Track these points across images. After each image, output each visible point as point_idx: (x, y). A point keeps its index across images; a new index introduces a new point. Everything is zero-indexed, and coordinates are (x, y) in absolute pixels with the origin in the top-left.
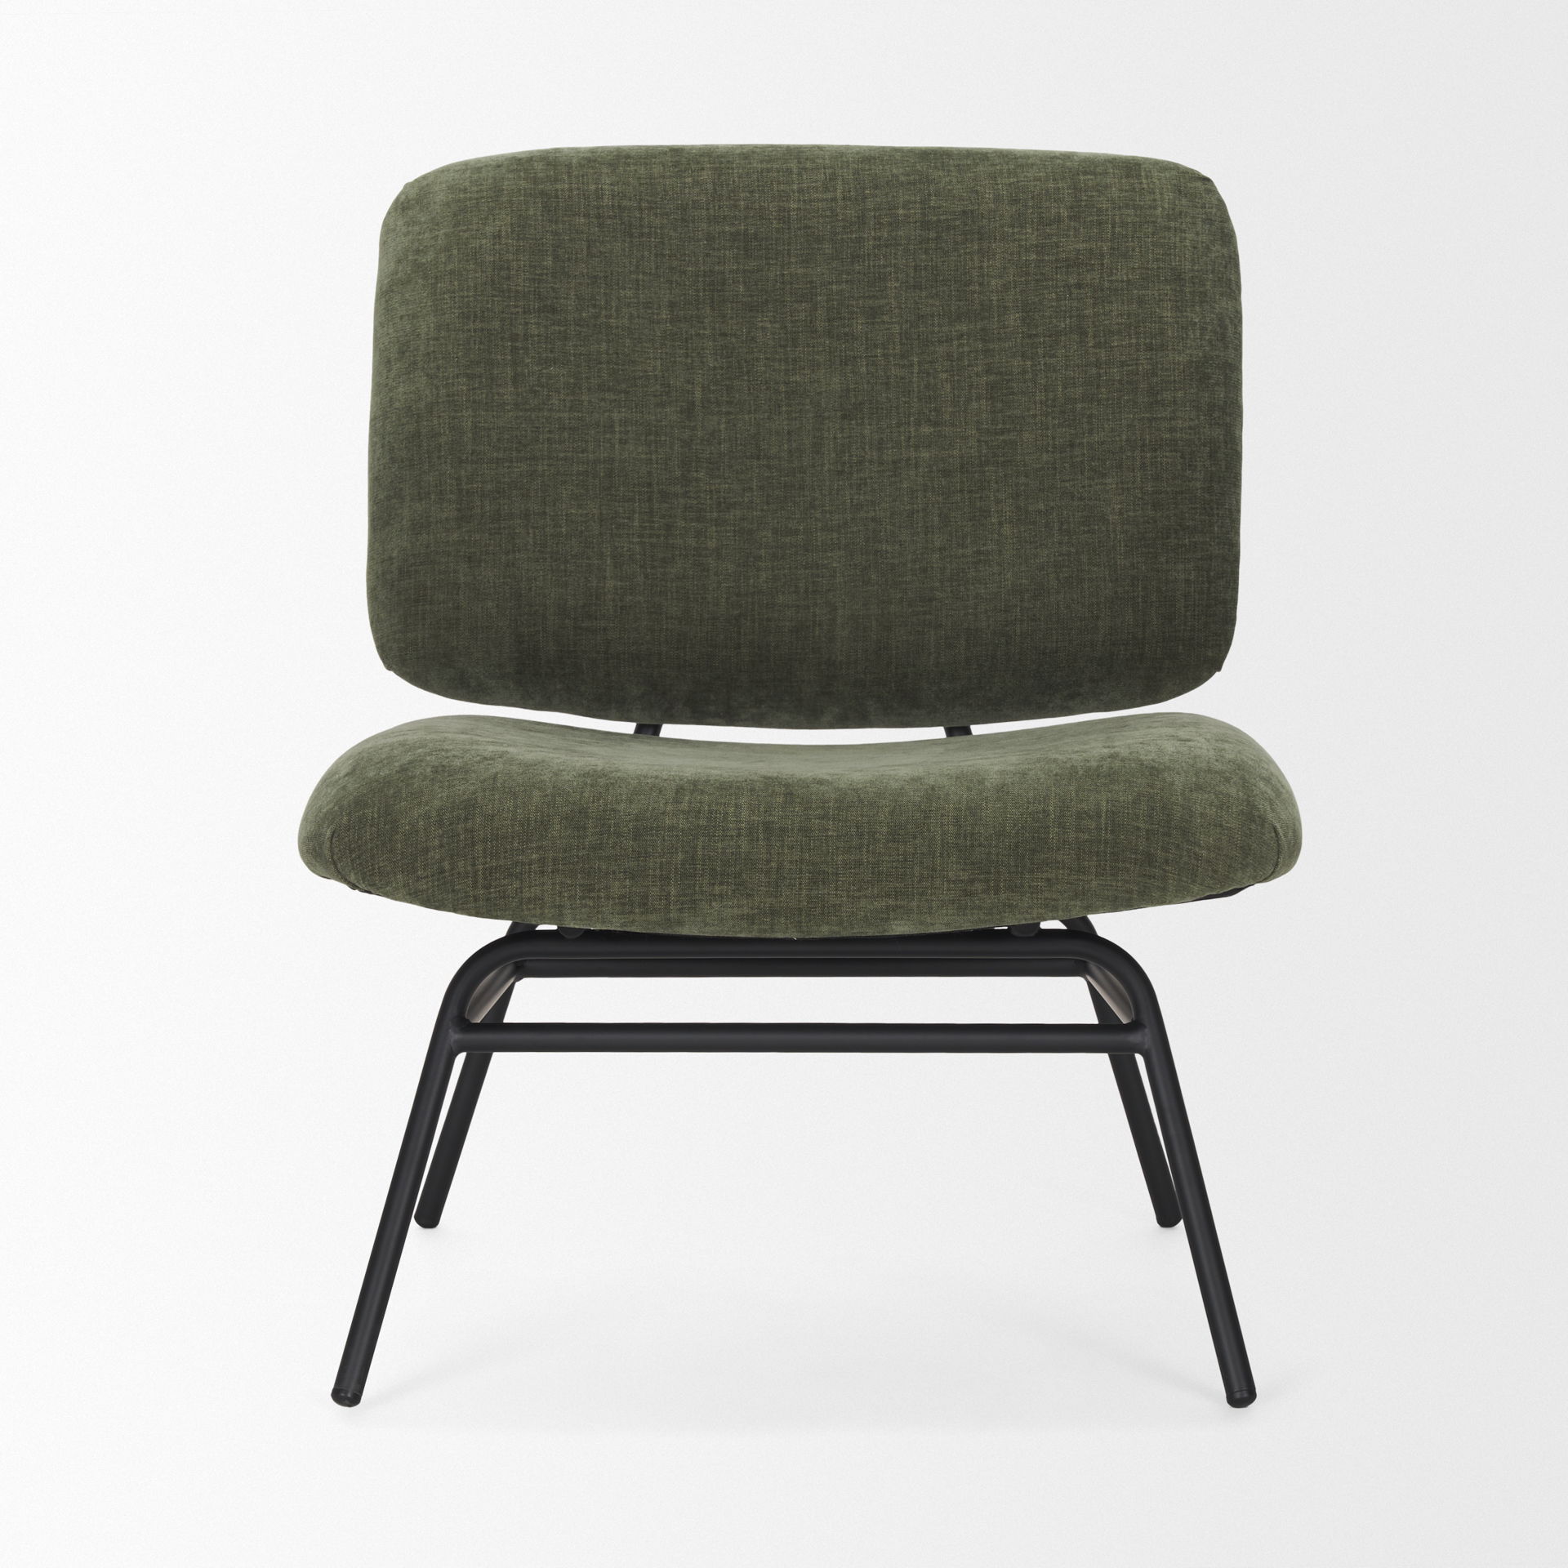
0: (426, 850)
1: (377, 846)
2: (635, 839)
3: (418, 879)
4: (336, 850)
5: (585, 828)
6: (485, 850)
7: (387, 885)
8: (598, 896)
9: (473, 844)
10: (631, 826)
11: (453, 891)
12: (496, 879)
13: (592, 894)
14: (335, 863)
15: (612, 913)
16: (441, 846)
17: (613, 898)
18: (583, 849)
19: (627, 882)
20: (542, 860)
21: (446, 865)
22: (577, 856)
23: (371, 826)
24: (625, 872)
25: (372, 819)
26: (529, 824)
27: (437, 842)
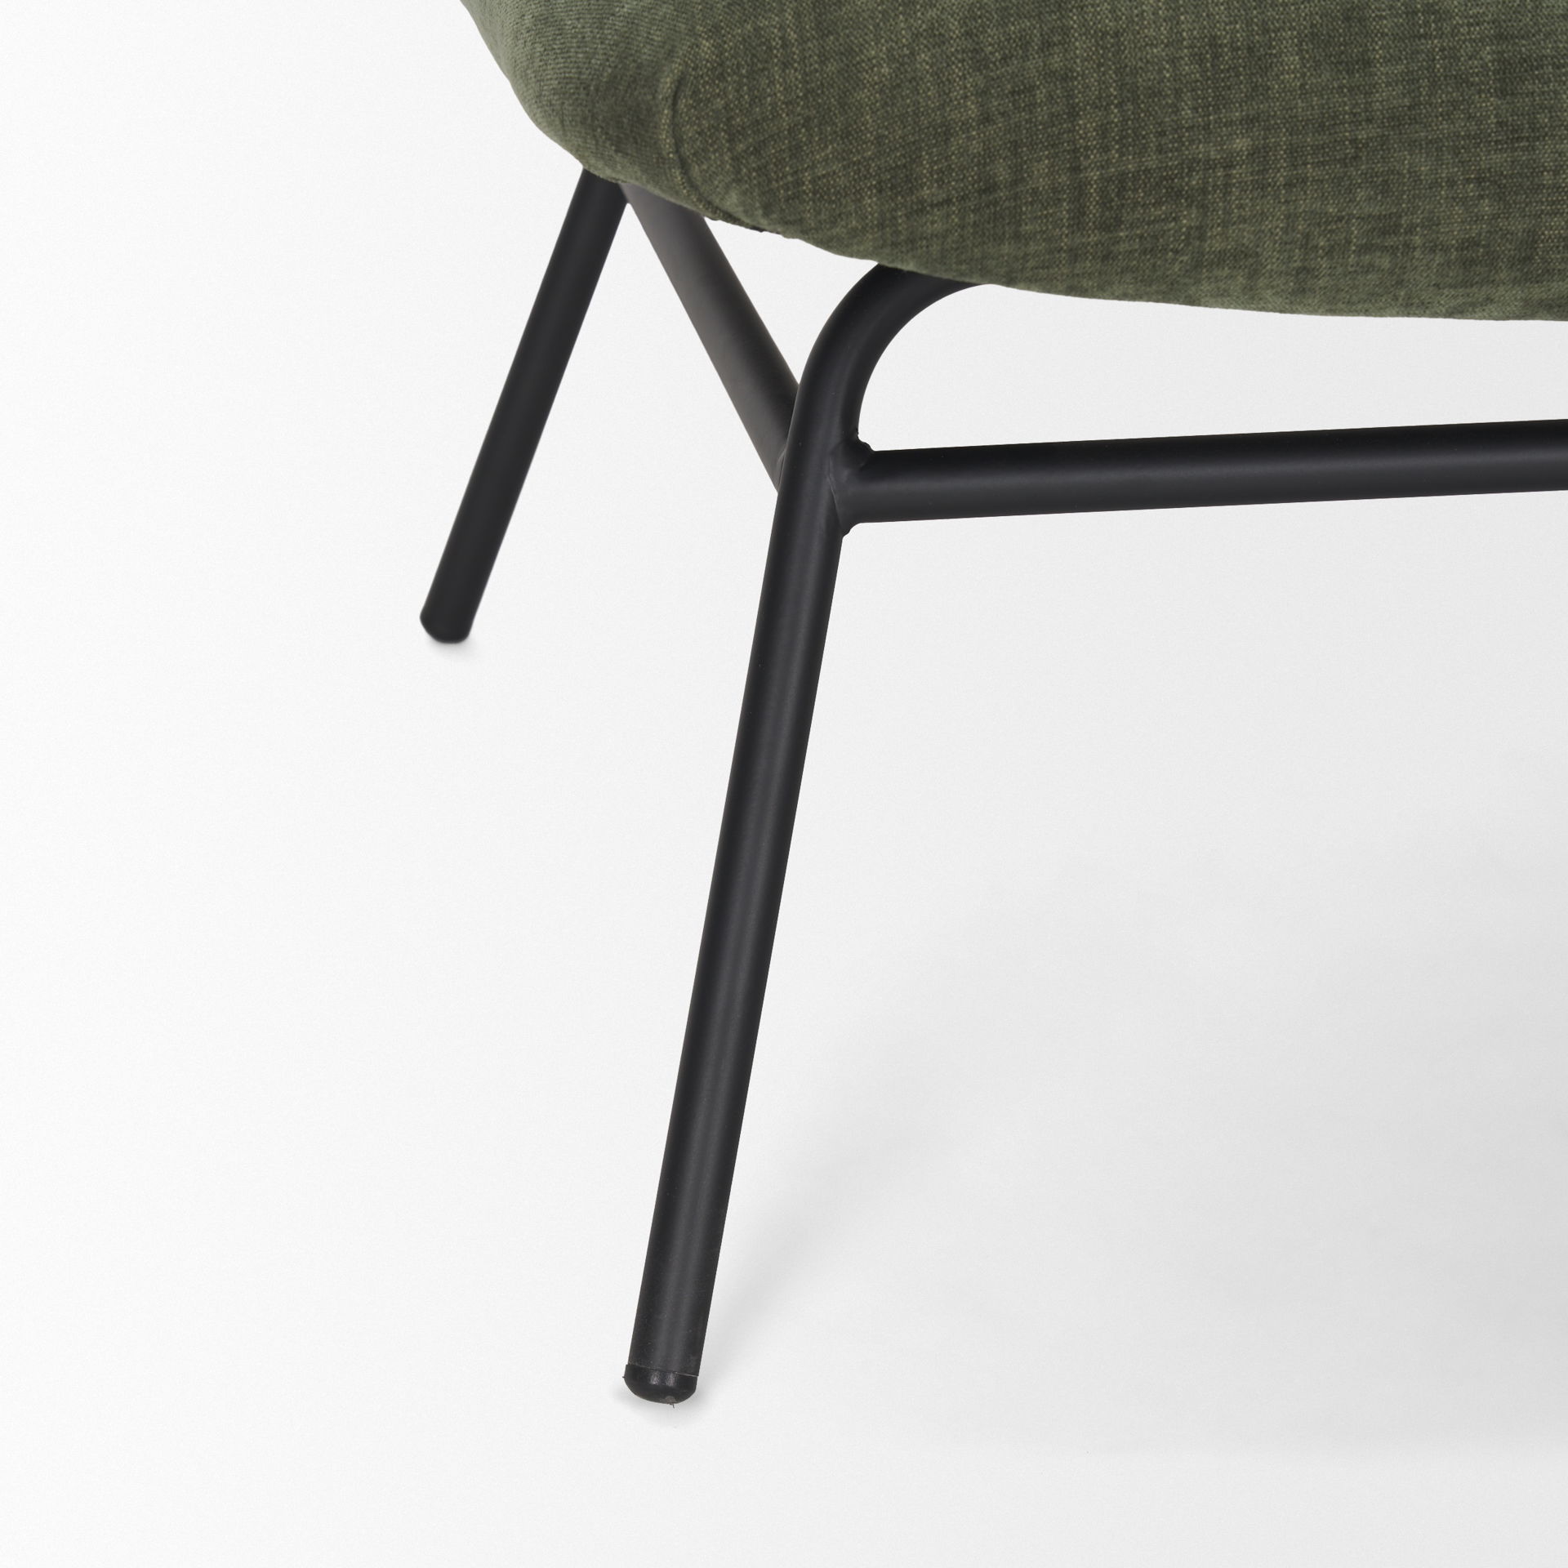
0: (946, 132)
1: (808, 119)
2: (1502, 93)
3: (921, 209)
4: (689, 131)
5: (1368, 63)
6: (1103, 131)
7: (834, 223)
8: (1406, 245)
9: (1073, 113)
10: (1487, 53)
11: (1017, 236)
12: (1136, 204)
13: (1390, 241)
14: (684, 165)
15: (1437, 285)
16: (986, 119)
17: (1446, 250)
18: (1369, 121)
19: (1486, 207)
20: (1260, 154)
21: (1001, 171)
22: (1354, 141)
23: (785, 65)
24: (1479, 180)
25: (784, 46)
26: (1216, 57)
27: (973, 110)
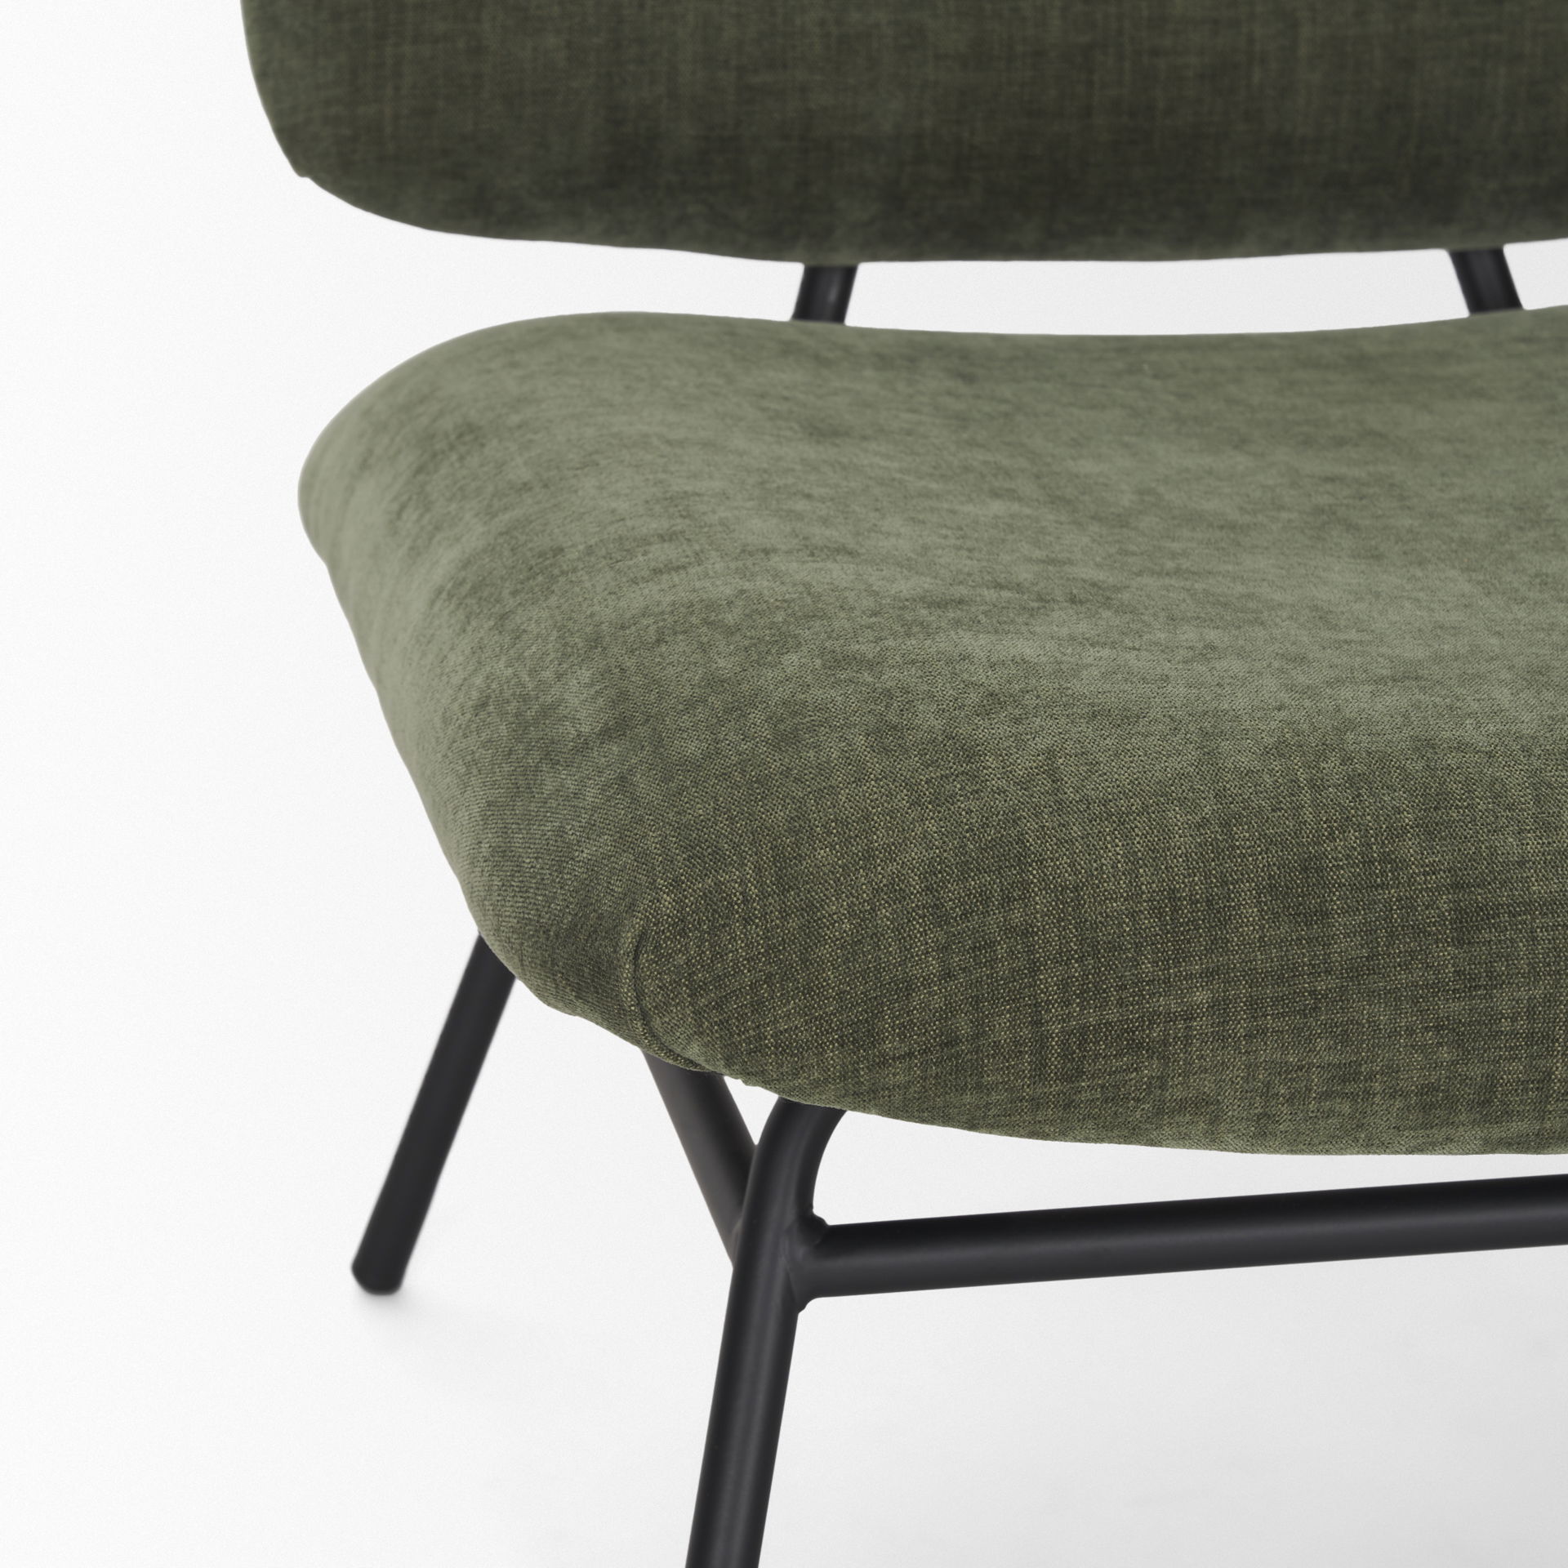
0: (907, 988)
1: (770, 976)
2: (1459, 942)
3: (883, 1062)
4: (650, 986)
5: (1326, 914)
6: (1064, 985)
7: (796, 1075)
8: (1366, 1092)
9: (1034, 970)
10: (1444, 902)
11: (979, 1086)
12: (1097, 1056)
13: (1349, 1088)
14: (645, 1017)
15: (1397, 1128)
16: (948, 975)
17: (1405, 1095)
18: (1328, 972)
19: (1445, 1054)
20: (1220, 1007)
21: (963, 1026)
22: (1313, 993)
23: (747, 921)
24: (1438, 1028)
25: (745, 901)
26: (1175, 910)
27: (934, 965)
